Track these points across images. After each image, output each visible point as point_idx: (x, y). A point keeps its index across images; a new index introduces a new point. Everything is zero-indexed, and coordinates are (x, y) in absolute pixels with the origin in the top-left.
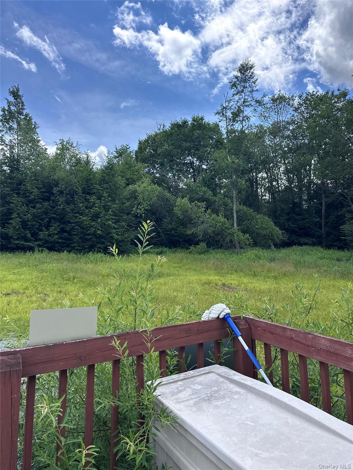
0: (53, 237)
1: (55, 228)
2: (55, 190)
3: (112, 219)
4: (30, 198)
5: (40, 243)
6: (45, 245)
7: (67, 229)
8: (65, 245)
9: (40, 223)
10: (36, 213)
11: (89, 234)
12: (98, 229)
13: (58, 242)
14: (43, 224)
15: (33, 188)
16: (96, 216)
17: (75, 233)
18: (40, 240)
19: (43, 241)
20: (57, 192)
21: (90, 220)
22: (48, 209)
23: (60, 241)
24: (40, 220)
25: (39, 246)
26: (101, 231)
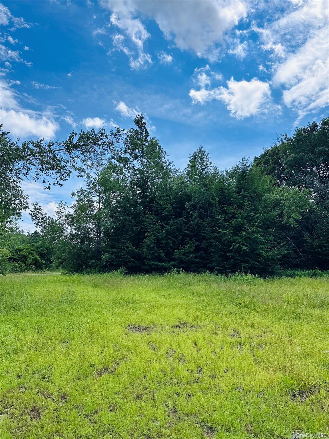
0: (188, 256)
1: (190, 245)
2: (187, 204)
3: (260, 232)
4: (163, 215)
5: (175, 263)
6: (180, 266)
7: (203, 246)
8: (201, 265)
9: (173, 241)
10: (170, 230)
11: (231, 251)
12: (243, 245)
13: (194, 262)
14: (176, 242)
15: (165, 204)
16: (238, 229)
17: (213, 250)
18: (174, 260)
19: (177, 261)
20: (190, 206)
21: (231, 233)
22: (182, 225)
23: (197, 260)
24: (173, 238)
25: (175, 266)
26: (247, 246)
